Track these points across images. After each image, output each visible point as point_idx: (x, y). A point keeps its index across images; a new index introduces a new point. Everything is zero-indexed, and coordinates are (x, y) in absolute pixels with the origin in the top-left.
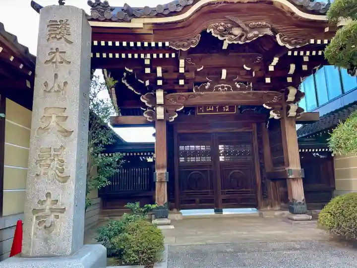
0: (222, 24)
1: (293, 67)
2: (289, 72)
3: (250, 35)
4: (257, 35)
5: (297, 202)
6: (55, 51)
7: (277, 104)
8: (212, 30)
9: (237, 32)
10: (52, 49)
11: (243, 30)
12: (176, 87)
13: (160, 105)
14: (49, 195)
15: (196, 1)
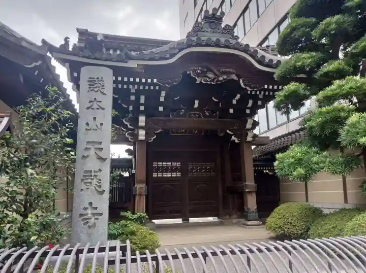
0: (200, 68)
1: (251, 102)
2: (247, 105)
3: (221, 79)
4: (226, 79)
5: (251, 210)
6: (94, 100)
7: (237, 130)
8: (191, 72)
9: (211, 75)
10: (91, 99)
11: (215, 74)
12: (156, 113)
13: (142, 128)
14: (91, 204)
15: (180, 50)
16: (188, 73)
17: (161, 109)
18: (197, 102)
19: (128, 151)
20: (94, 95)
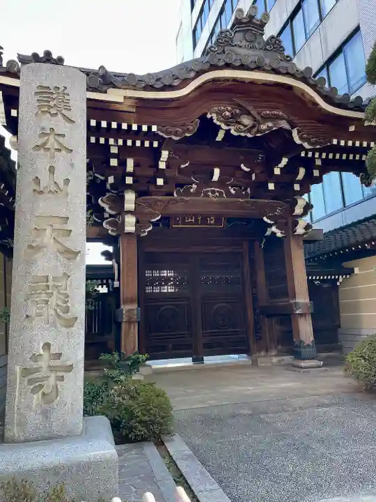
0: (229, 108)
1: (302, 172)
2: (296, 177)
3: (264, 127)
4: (272, 127)
5: (305, 345)
6: (49, 132)
7: (280, 217)
8: (214, 116)
9: (246, 121)
10: (43, 128)
11: (255, 119)
12: (152, 188)
13: (129, 212)
14: (47, 346)
15: (198, 74)
16: (209, 116)
17: (160, 182)
18: (217, 172)
19: (106, 254)
20: (47, 122)
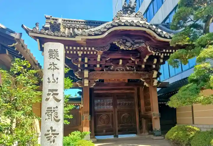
0: (121, 40)
2: (154, 62)
4: (138, 46)
5: (157, 130)
6: (52, 64)
7: (148, 79)
8: (116, 42)
9: (128, 44)
11: (131, 43)
12: (95, 68)
13: (86, 78)
14: (51, 128)
15: (109, 29)
16: (114, 43)
17: (98, 66)
18: (121, 61)
19: (79, 93)
20: (52, 61)
